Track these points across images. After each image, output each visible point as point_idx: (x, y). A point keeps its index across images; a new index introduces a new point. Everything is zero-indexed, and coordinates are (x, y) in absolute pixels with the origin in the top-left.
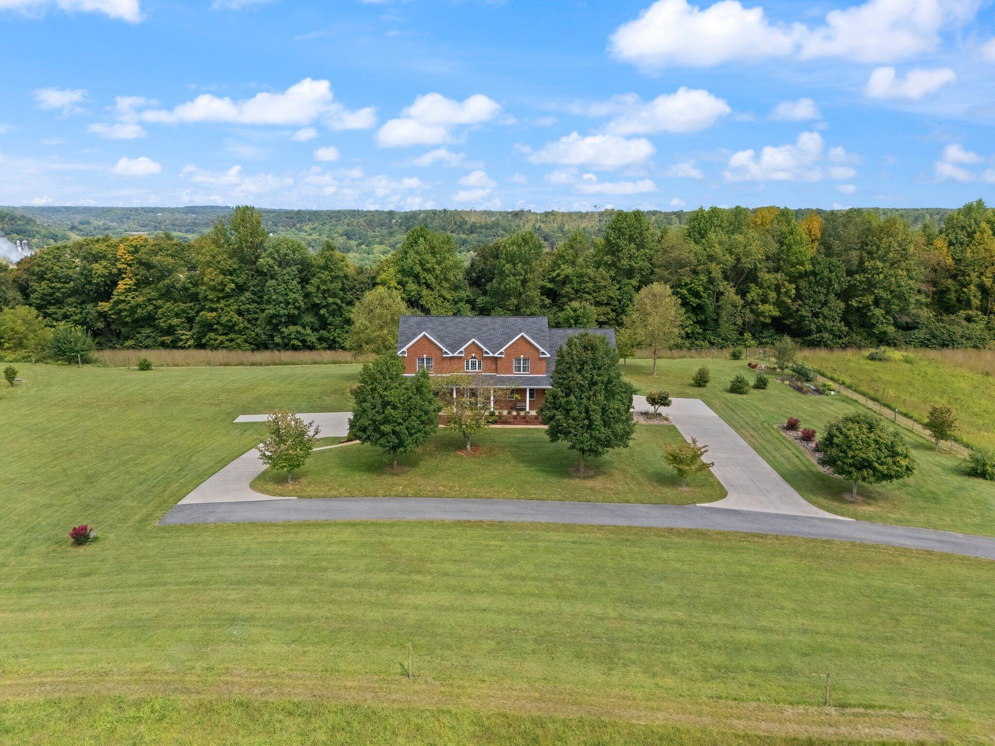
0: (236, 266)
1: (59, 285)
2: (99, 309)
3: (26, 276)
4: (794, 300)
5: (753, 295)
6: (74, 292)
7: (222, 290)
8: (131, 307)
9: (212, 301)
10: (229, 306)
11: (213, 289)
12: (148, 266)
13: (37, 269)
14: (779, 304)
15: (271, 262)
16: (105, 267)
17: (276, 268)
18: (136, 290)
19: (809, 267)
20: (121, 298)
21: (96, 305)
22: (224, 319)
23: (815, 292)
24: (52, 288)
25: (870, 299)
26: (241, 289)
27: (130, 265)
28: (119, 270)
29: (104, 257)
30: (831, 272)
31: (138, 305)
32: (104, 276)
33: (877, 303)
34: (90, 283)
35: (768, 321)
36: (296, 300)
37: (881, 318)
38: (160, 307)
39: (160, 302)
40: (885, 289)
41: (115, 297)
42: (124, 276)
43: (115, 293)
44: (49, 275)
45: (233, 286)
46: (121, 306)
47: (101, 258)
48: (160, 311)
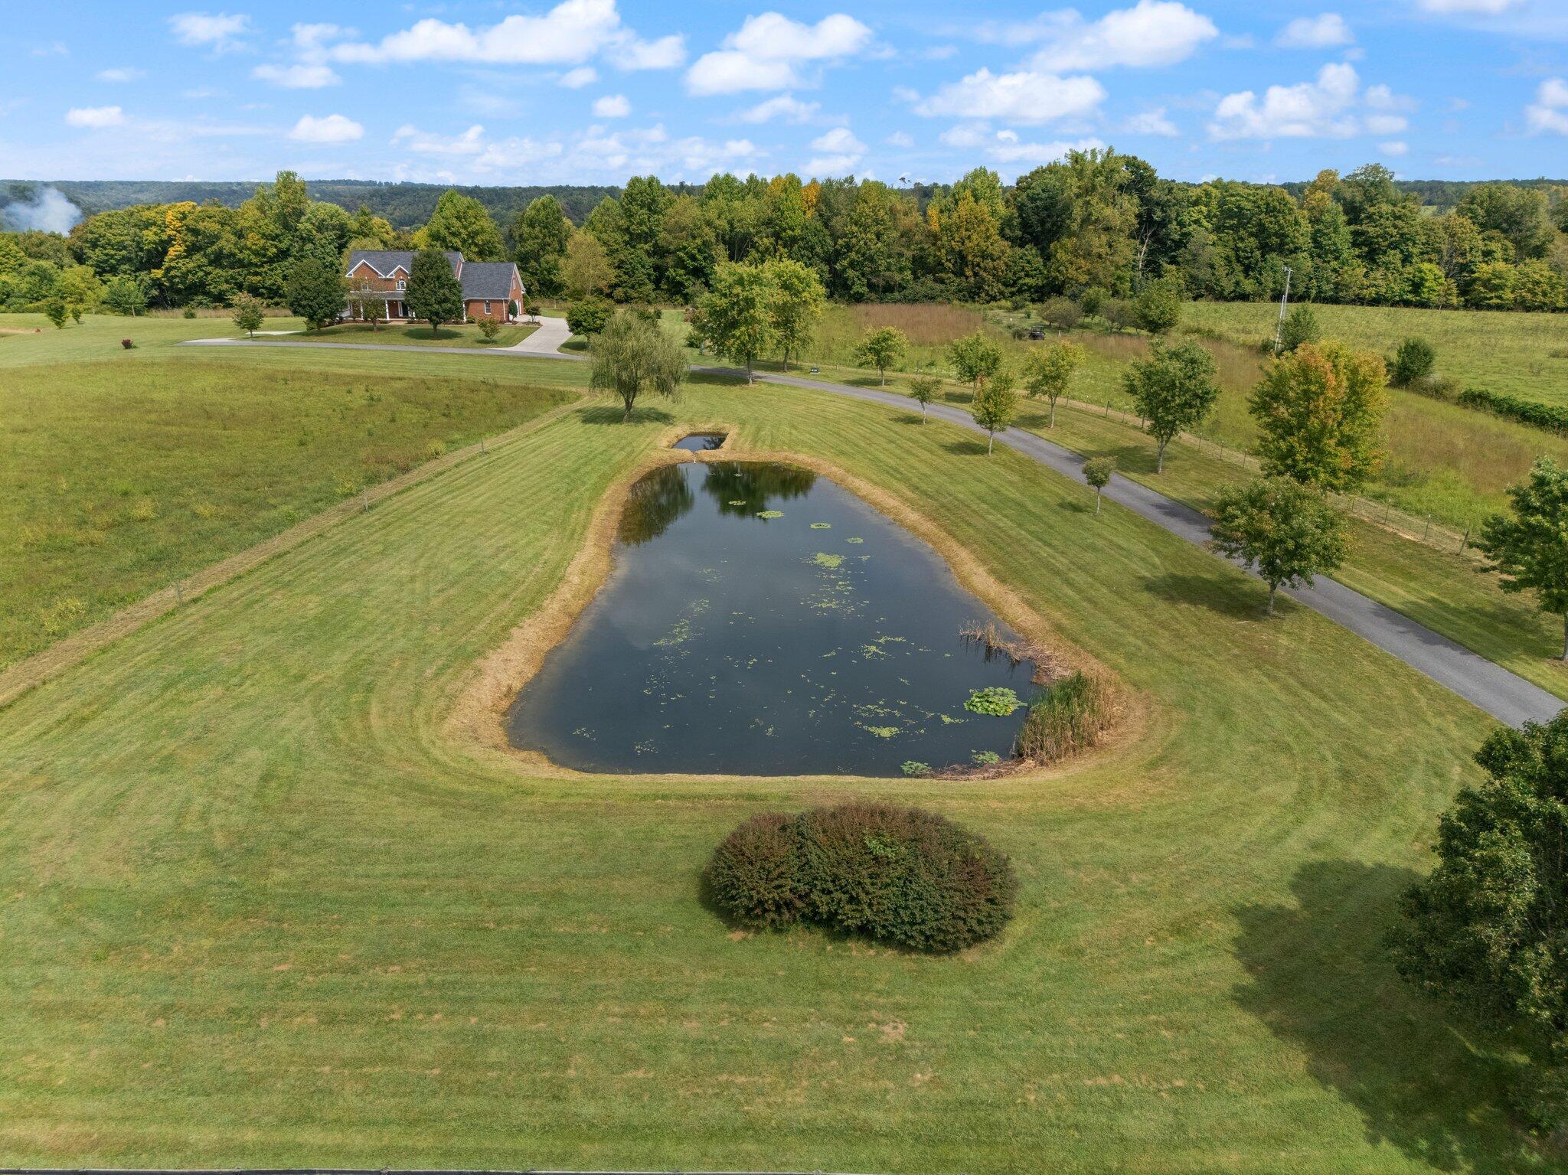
0: (278, 232)
1: (113, 252)
2: (152, 275)
3: (79, 243)
6: (126, 260)
7: (264, 256)
8: (181, 272)
9: (256, 265)
10: (272, 270)
11: (256, 254)
12: (195, 232)
13: (90, 236)
15: (309, 226)
16: (156, 234)
17: (314, 232)
18: (186, 257)
20: (172, 264)
21: (150, 273)
22: (268, 283)
24: (107, 255)
26: (283, 254)
27: (179, 232)
28: (169, 236)
29: (154, 224)
31: (189, 271)
32: (155, 243)
33: (852, 266)
34: (141, 250)
38: (210, 273)
39: (210, 269)
41: (166, 263)
42: (174, 242)
43: (166, 259)
44: (102, 242)
45: (275, 250)
46: (173, 273)
47: (152, 225)
48: (210, 277)
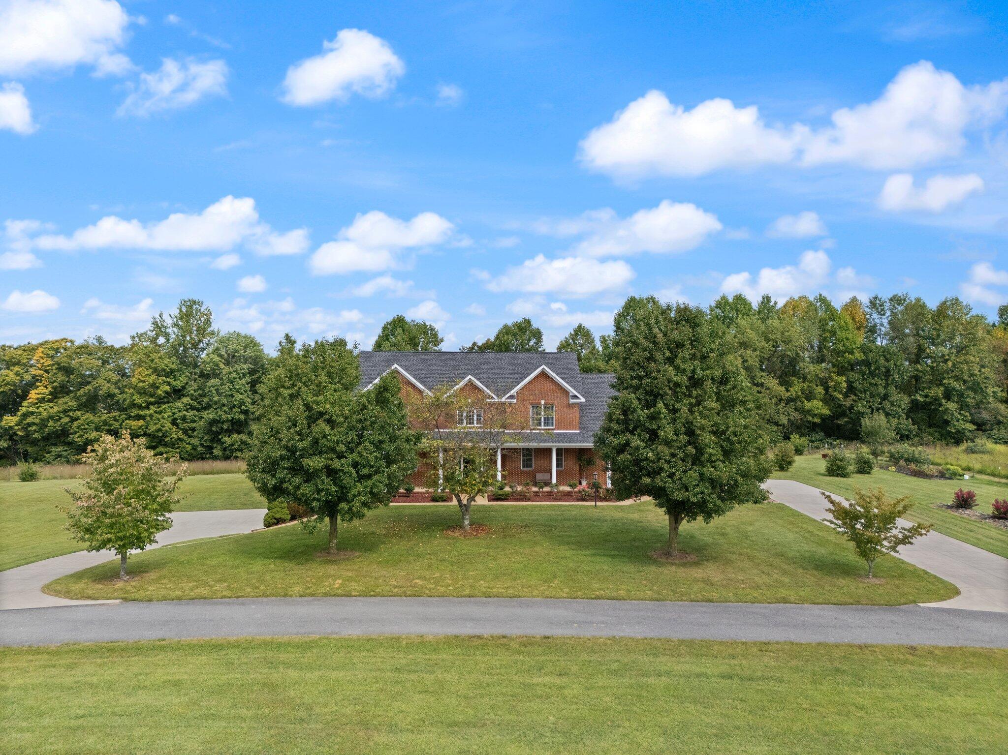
0: (174, 366)
2: (3, 424)
4: (846, 395)
5: (796, 389)
7: (152, 396)
8: (41, 419)
9: (140, 407)
10: (160, 412)
11: (143, 392)
12: (67, 371)
14: (828, 399)
15: (216, 358)
16: (17, 374)
17: (222, 366)
18: (50, 401)
19: (859, 356)
20: (31, 409)
22: (153, 428)
23: (871, 384)
25: (939, 391)
26: (178, 393)
27: (47, 371)
28: (34, 376)
29: (18, 363)
30: (887, 360)
31: (51, 417)
32: (14, 384)
33: (948, 396)
35: (817, 420)
36: (242, 403)
37: (956, 414)
38: (76, 419)
39: (78, 413)
40: (957, 378)
41: (24, 409)
42: (38, 384)
43: (25, 403)
45: (167, 388)
46: (29, 420)
47: (15, 364)
48: (76, 424)
